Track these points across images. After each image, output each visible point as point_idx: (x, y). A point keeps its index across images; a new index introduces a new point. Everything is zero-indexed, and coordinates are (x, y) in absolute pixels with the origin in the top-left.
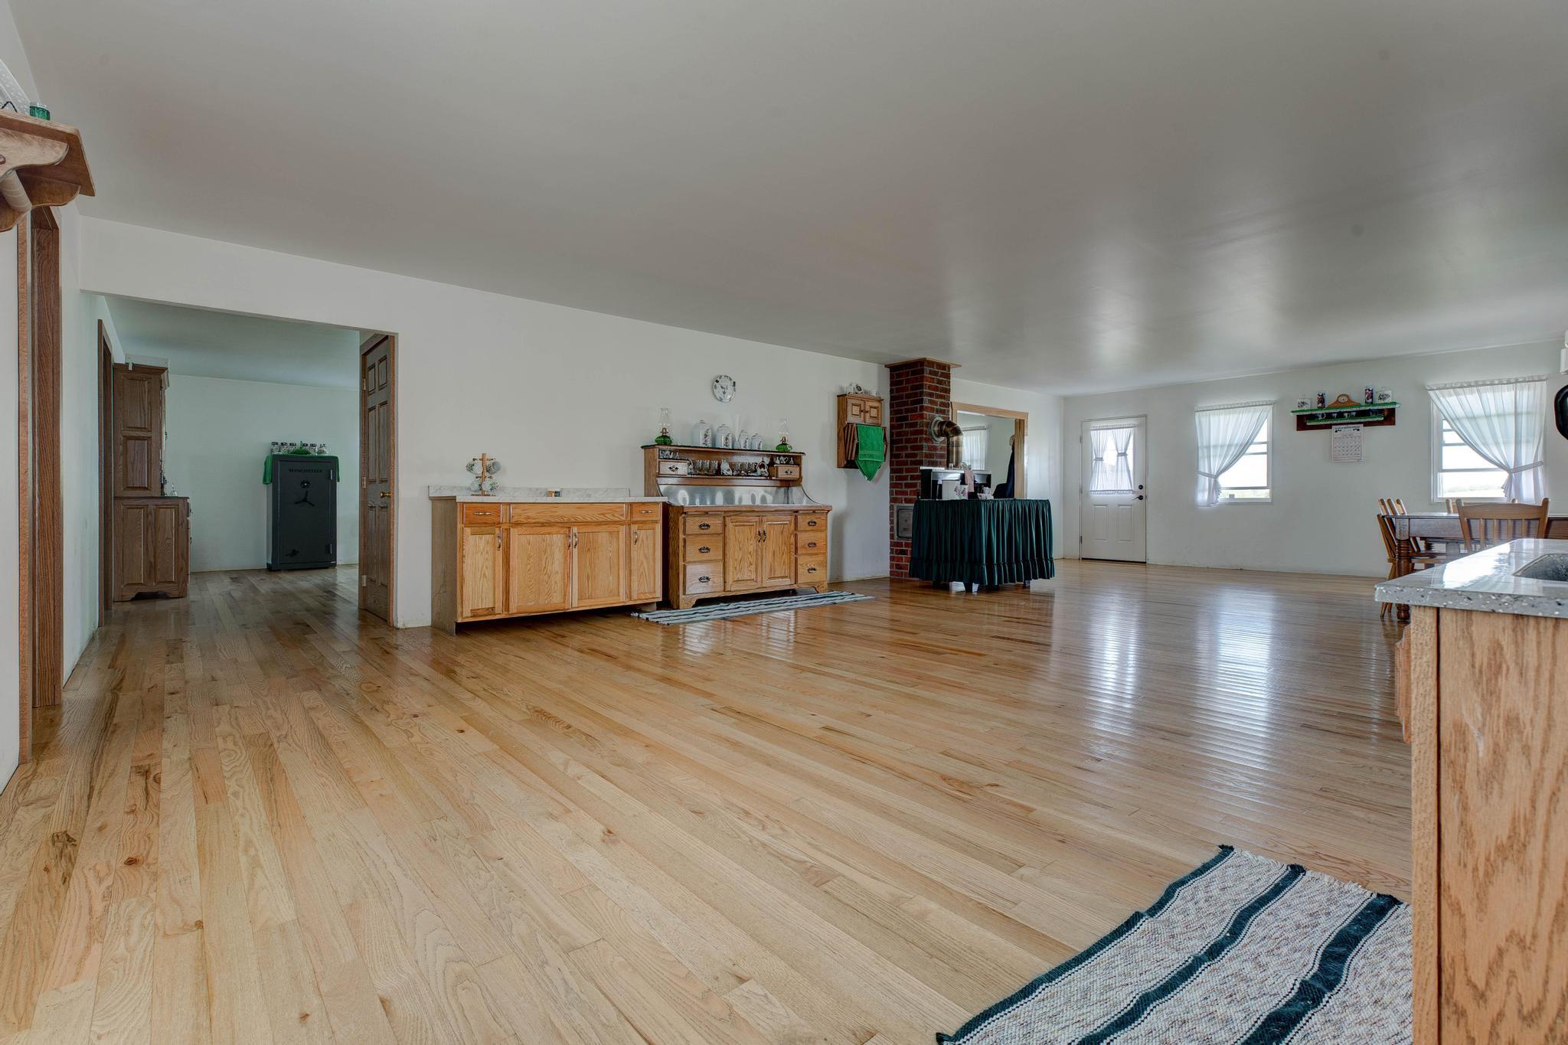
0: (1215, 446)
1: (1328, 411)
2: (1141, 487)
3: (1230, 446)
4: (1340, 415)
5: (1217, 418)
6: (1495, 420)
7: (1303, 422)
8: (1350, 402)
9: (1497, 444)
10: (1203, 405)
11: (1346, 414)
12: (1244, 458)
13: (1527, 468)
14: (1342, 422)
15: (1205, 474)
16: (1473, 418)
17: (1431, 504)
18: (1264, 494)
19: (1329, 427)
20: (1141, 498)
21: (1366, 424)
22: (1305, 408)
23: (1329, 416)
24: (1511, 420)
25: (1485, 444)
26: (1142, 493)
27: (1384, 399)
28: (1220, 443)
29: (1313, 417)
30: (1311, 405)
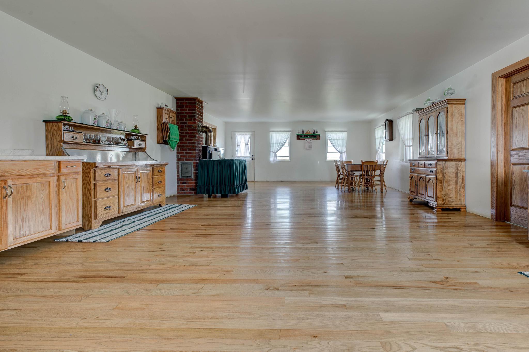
0: (276, 143)
1: (304, 135)
2: (253, 156)
3: (280, 143)
4: (307, 136)
5: (276, 134)
6: (338, 140)
7: (299, 137)
8: (310, 133)
9: (338, 146)
10: (272, 130)
11: (308, 136)
12: (283, 147)
13: (344, 152)
14: (307, 138)
15: (272, 152)
16: (334, 139)
17: (326, 161)
18: (288, 158)
19: (304, 139)
20: (253, 159)
21: (313, 139)
22: (299, 133)
23: (305, 136)
24: (341, 140)
25: (336, 146)
26: (253, 157)
27: (317, 133)
28: (277, 142)
29: (301, 136)
30: (300, 133)
